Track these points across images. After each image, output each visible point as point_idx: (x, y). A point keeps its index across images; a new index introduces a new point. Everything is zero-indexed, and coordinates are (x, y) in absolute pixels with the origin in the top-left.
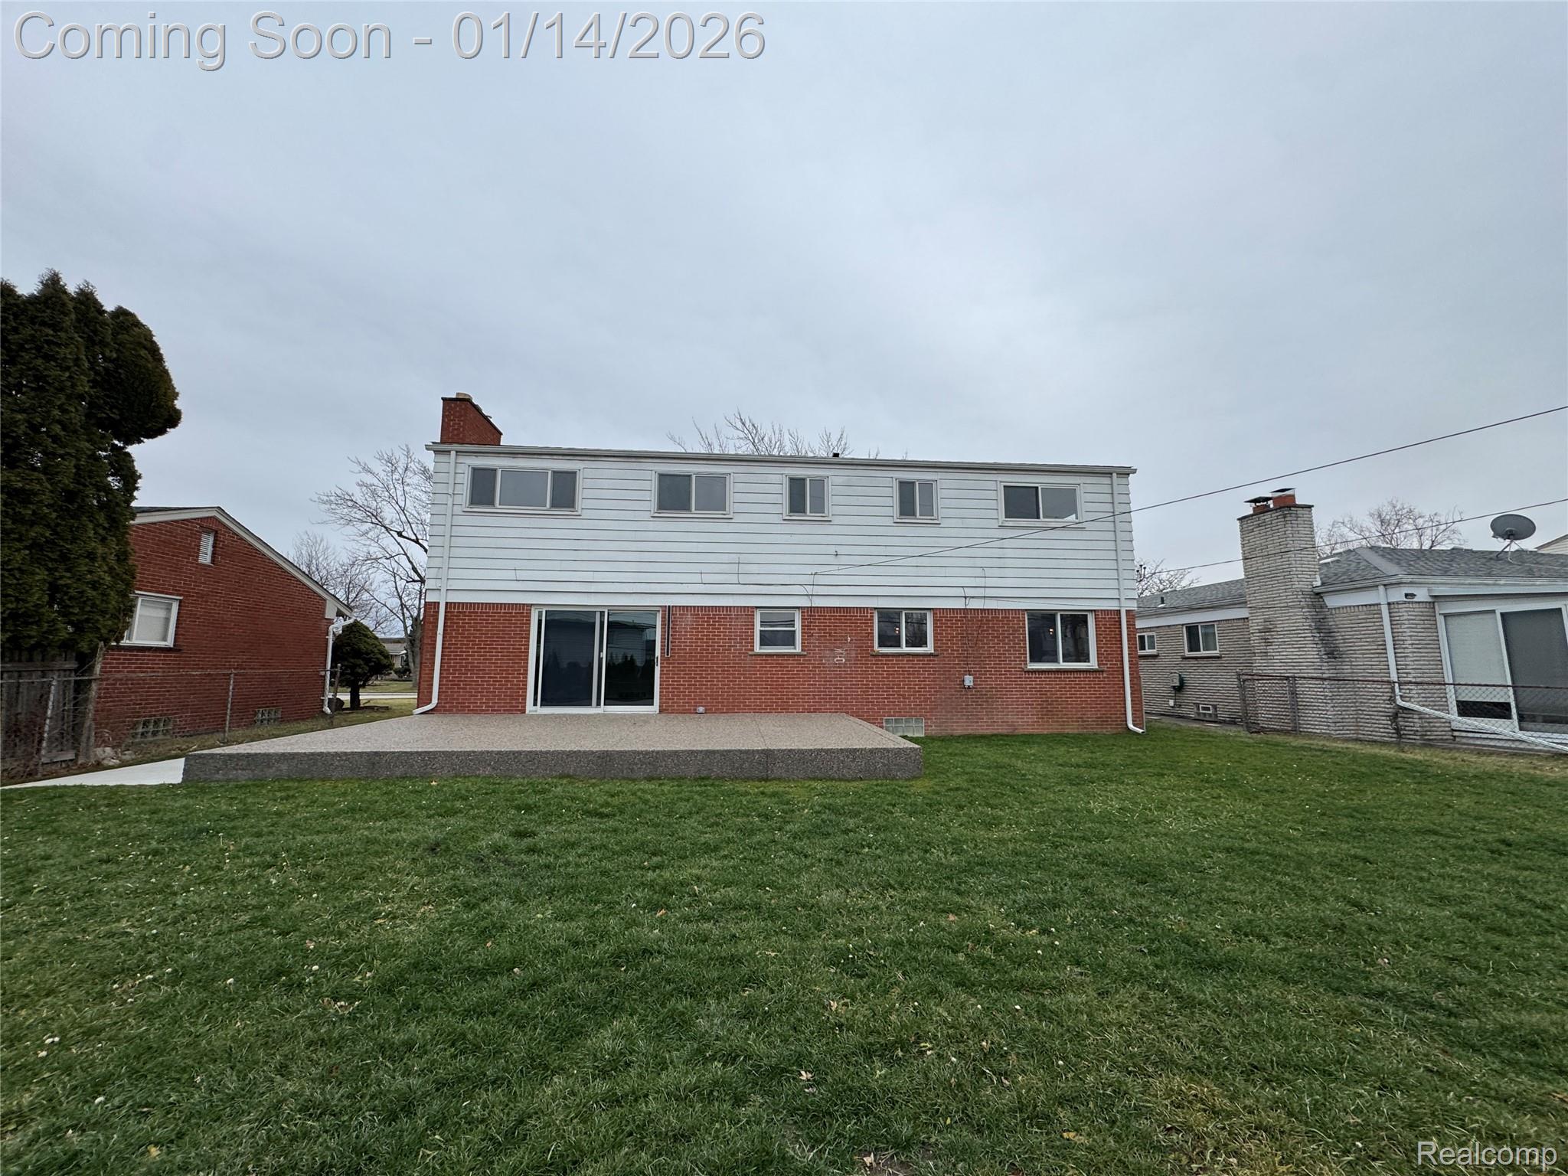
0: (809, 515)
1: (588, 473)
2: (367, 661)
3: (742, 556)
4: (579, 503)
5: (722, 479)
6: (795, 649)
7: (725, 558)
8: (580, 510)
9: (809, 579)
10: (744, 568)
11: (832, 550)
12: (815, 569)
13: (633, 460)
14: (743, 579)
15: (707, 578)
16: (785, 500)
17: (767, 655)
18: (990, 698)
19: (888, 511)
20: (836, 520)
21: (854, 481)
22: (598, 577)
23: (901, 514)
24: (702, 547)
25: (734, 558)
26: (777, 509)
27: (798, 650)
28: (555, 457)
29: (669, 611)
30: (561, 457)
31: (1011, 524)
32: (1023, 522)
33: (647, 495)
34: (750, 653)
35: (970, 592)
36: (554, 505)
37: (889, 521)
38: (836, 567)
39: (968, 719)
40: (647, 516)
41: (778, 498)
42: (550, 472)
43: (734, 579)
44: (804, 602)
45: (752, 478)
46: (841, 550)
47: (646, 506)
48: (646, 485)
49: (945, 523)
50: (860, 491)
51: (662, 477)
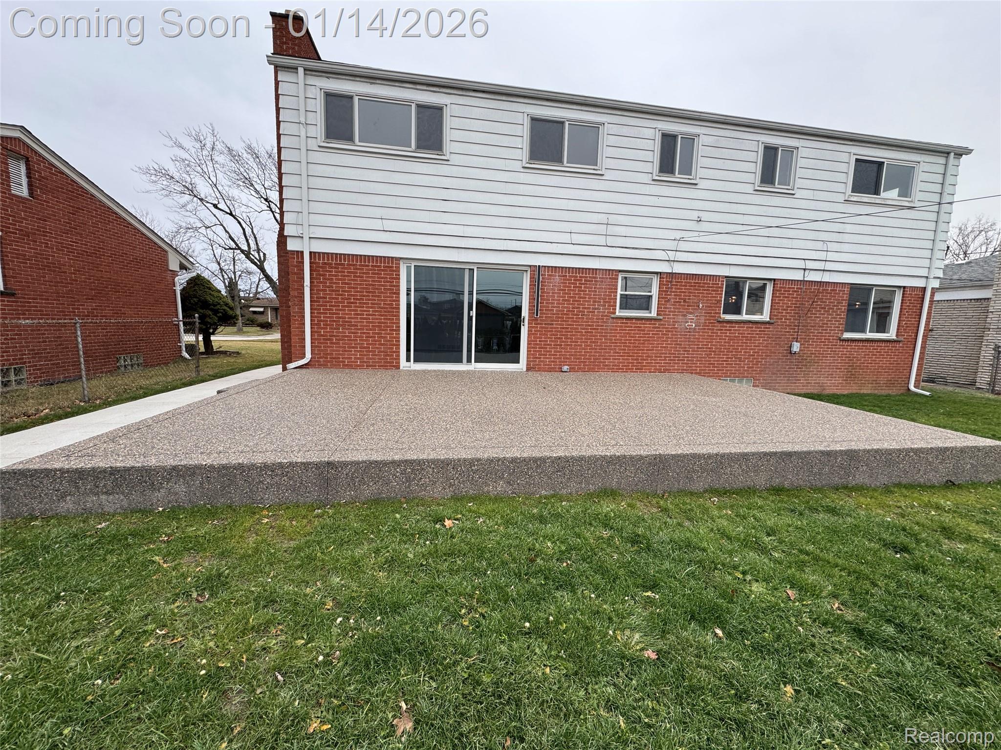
0: (678, 177)
1: (457, 110)
2: (216, 312)
3: (610, 216)
4: (448, 146)
5: (595, 128)
6: (650, 313)
7: (595, 218)
8: (448, 153)
9: (672, 245)
10: (612, 230)
11: (694, 215)
12: (678, 235)
13: (504, 98)
14: (611, 241)
15: (576, 238)
16: (655, 157)
17: (627, 318)
18: (809, 362)
19: (750, 178)
20: (703, 184)
21: (724, 142)
22: (469, 231)
23: (761, 182)
24: (572, 205)
25: (602, 218)
26: (648, 167)
27: (654, 314)
28: (419, 87)
29: (537, 271)
30: (425, 88)
31: (855, 199)
32: (866, 198)
33: (517, 142)
34: (613, 316)
35: (810, 265)
36: (419, 147)
37: (749, 189)
38: (696, 234)
39: (788, 380)
40: (517, 166)
41: (648, 156)
42: (413, 106)
43: (601, 240)
44: (665, 268)
45: (625, 131)
46: (705, 216)
47: (517, 154)
48: (518, 130)
49: (799, 194)
50: (725, 153)
51: (534, 120)
